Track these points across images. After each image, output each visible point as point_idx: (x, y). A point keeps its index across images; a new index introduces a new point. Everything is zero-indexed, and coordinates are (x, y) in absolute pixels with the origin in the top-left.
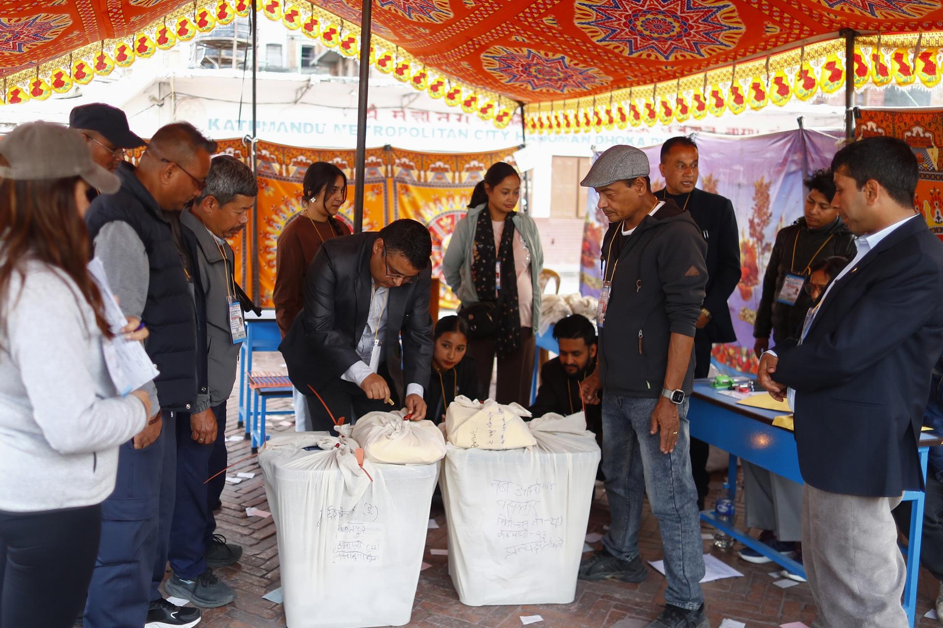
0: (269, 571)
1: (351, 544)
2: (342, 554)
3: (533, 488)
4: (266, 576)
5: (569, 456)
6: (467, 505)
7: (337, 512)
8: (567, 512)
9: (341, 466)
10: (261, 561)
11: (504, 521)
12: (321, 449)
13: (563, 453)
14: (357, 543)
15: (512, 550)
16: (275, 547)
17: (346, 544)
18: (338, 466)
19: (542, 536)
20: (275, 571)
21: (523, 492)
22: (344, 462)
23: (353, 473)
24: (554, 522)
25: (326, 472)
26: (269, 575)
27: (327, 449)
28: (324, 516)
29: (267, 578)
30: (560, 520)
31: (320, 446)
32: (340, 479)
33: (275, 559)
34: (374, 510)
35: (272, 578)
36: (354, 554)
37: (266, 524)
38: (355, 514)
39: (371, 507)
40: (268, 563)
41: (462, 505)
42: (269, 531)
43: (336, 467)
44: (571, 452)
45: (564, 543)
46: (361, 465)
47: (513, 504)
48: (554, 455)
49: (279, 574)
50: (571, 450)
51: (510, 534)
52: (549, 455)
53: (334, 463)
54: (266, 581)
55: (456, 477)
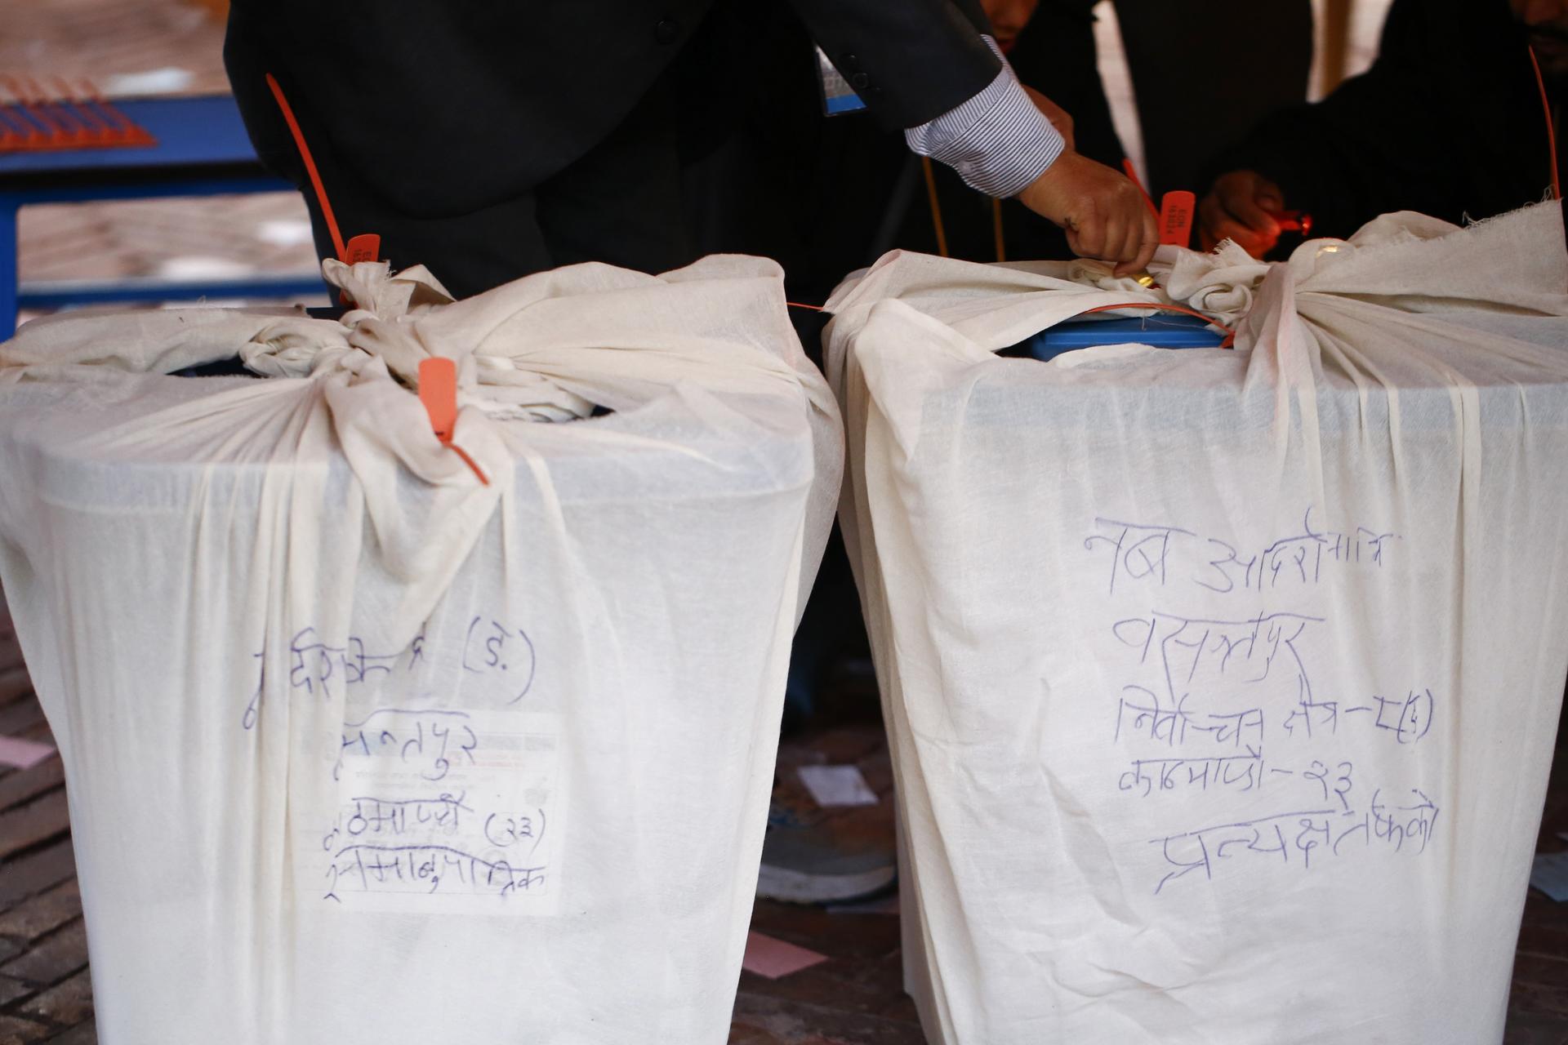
0: (37, 988)
1: (411, 809)
2: (368, 857)
3: (1286, 555)
4: (25, 1008)
5: (1467, 397)
6: (967, 637)
7: (334, 657)
8: (1458, 669)
9: (353, 441)
10: (7, 945)
11: (1151, 716)
12: (254, 374)
13: (1438, 385)
14: (441, 808)
15: (1190, 849)
16: (64, 892)
17: (386, 811)
18: (334, 439)
19: (1333, 783)
20: (73, 986)
21: (1238, 573)
22: (364, 418)
23: (406, 472)
24: (1392, 716)
25: (277, 472)
26: (43, 1004)
27: (282, 373)
28: (276, 675)
29: (33, 1016)
30: (1421, 708)
31: (252, 362)
32: (343, 501)
33: (66, 939)
34: (515, 651)
35: (54, 1012)
36: (421, 858)
37: (26, 793)
38: (430, 670)
39: (499, 637)
40: (36, 952)
41: (940, 636)
42: (34, 824)
43: (324, 449)
44: (1478, 380)
45: (1443, 820)
46: (445, 435)
47: (1192, 634)
48: (1392, 394)
49: (90, 997)
50: (1479, 373)
51: (1180, 775)
52: (1364, 392)
53: (314, 431)
54: (25, 1026)
55: (910, 501)
